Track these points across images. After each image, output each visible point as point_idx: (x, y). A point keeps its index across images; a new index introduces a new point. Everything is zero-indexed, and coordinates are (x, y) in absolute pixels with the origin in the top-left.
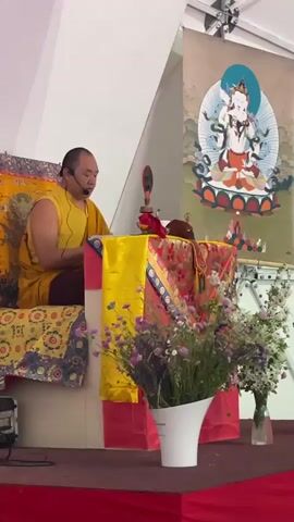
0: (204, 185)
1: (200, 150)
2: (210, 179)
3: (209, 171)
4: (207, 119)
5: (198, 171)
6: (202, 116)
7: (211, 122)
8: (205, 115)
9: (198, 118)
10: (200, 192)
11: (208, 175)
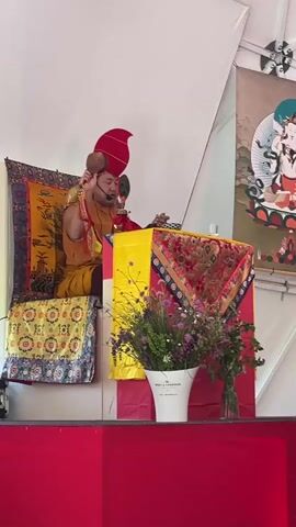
0: (257, 205)
1: (253, 174)
2: (263, 200)
3: (261, 193)
4: (260, 147)
5: (251, 193)
6: (254, 144)
7: (265, 150)
8: (258, 143)
9: (250, 145)
10: (254, 212)
11: (261, 197)
